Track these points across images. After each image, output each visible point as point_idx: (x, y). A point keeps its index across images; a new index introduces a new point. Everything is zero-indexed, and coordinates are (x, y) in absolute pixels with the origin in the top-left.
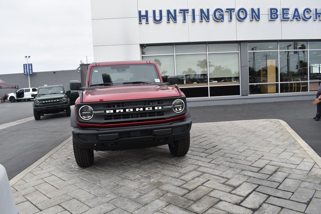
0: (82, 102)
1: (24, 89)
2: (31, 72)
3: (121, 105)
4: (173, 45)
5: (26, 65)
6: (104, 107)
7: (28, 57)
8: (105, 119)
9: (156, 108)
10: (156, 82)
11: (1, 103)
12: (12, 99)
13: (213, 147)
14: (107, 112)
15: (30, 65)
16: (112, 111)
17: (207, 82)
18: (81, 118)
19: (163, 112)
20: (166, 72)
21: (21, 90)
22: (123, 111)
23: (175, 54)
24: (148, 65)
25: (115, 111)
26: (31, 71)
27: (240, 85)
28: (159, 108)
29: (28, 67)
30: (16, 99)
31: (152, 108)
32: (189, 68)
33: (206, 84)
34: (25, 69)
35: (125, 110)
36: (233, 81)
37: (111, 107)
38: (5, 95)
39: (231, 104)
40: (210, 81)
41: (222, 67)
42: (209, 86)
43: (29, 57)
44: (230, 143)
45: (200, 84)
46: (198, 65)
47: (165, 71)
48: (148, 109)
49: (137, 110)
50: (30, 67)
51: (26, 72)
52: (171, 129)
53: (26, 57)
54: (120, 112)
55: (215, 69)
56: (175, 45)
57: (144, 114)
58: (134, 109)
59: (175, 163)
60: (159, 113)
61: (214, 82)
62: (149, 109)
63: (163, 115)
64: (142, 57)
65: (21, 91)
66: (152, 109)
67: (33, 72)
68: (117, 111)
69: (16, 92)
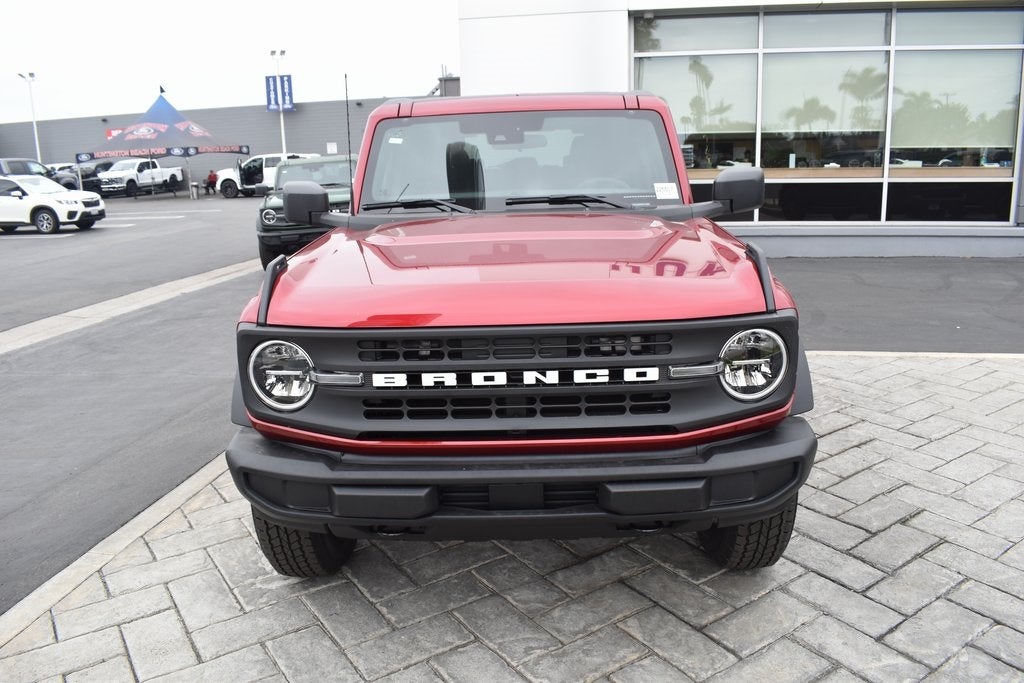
0: (261, 320)
1: (264, 157)
2: (287, 101)
3: (446, 349)
4: (757, 14)
5: (274, 78)
6: (361, 356)
7: (278, 53)
8: (369, 415)
9: (630, 375)
10: (660, 196)
11: (198, 198)
12: (230, 187)
13: (904, 522)
14: (379, 380)
15: (285, 78)
16: (400, 380)
17: (880, 163)
18: (260, 399)
19: (666, 395)
20: (728, 108)
21: (254, 161)
22: (454, 383)
23: (761, 51)
24: (629, 117)
25: (414, 379)
26: (287, 98)
27: (1015, 181)
28: (644, 374)
29: (280, 85)
30: (239, 188)
31: (606, 372)
32: (809, 97)
33: (876, 170)
34: (272, 93)
35: (464, 378)
36: (986, 165)
37: (394, 356)
38: (212, 172)
39: (969, 256)
40: (891, 162)
41: (934, 96)
42: (886, 181)
43: (283, 52)
44: (986, 502)
45: (849, 171)
46: (843, 87)
47: (725, 105)
48: (589, 376)
49: (530, 377)
50: (286, 86)
51: (273, 102)
52: (699, 485)
53: (273, 53)
54: (439, 385)
55: (907, 103)
56: (766, 14)
57: (563, 400)
58: (515, 377)
59: (711, 618)
60: (648, 399)
61: (907, 164)
62: (594, 376)
63: (666, 409)
64: (639, 60)
65: (256, 164)
66: (606, 379)
67: (295, 101)
68: (428, 380)
69: (240, 167)
